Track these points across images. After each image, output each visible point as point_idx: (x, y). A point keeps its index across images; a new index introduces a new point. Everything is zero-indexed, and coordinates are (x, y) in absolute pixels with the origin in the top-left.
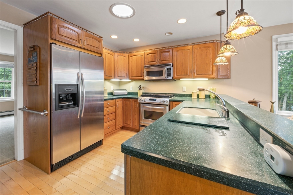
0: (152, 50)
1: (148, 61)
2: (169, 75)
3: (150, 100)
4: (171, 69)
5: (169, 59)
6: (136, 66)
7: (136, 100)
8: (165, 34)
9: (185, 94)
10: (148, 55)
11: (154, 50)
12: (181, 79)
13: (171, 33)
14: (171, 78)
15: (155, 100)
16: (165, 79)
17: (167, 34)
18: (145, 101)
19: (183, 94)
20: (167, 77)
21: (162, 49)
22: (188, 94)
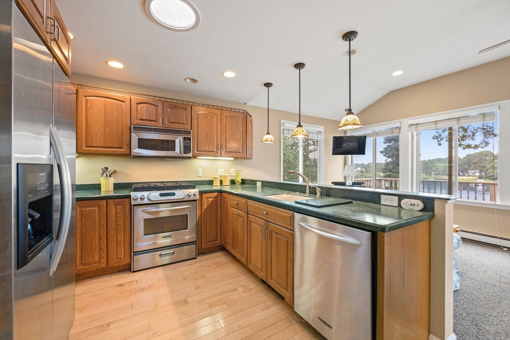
0: (149, 97)
1: (139, 118)
2: (187, 149)
3: (161, 195)
4: (190, 140)
5: (185, 122)
6: (106, 123)
7: (121, 200)
8: (185, 80)
9: (201, 181)
10: (138, 104)
11: (153, 98)
12: (198, 158)
13: (194, 81)
14: (190, 155)
15: (174, 194)
16: (181, 155)
17: (187, 80)
18: (149, 199)
19: (199, 181)
20: (184, 153)
21: (170, 100)
22: (205, 181)
